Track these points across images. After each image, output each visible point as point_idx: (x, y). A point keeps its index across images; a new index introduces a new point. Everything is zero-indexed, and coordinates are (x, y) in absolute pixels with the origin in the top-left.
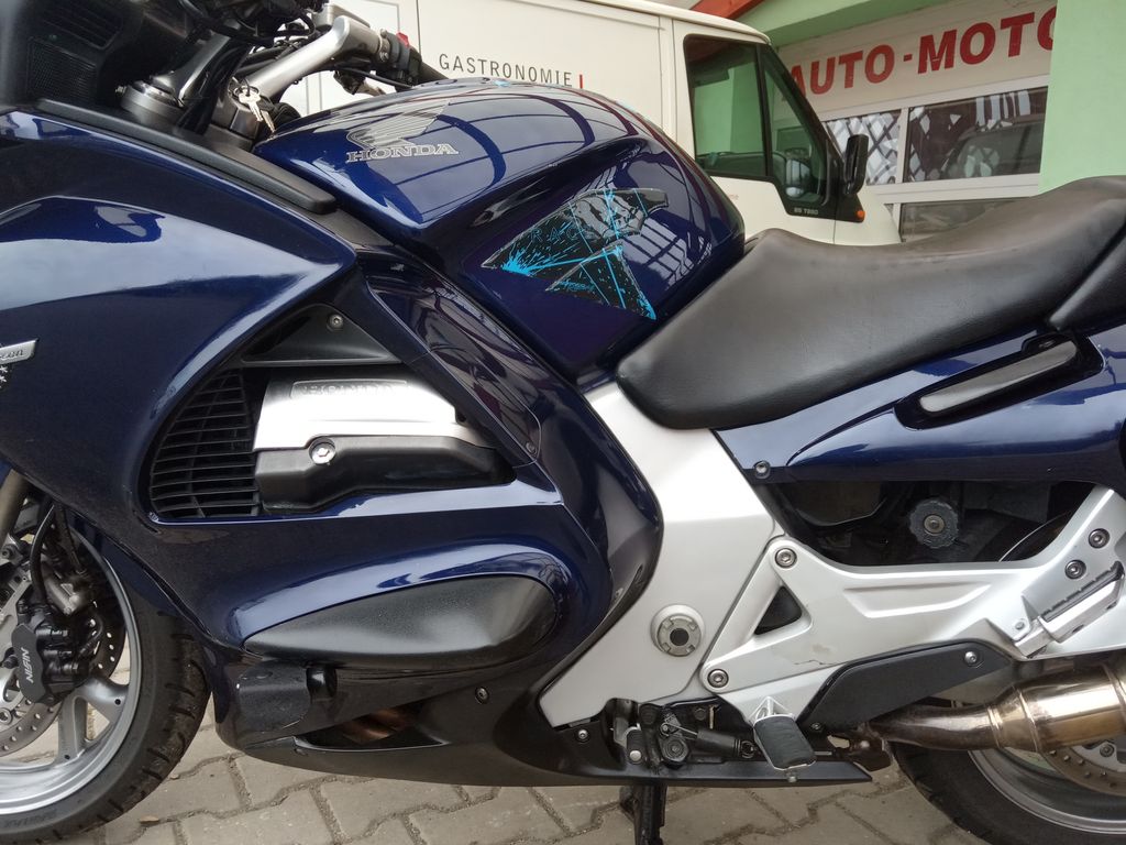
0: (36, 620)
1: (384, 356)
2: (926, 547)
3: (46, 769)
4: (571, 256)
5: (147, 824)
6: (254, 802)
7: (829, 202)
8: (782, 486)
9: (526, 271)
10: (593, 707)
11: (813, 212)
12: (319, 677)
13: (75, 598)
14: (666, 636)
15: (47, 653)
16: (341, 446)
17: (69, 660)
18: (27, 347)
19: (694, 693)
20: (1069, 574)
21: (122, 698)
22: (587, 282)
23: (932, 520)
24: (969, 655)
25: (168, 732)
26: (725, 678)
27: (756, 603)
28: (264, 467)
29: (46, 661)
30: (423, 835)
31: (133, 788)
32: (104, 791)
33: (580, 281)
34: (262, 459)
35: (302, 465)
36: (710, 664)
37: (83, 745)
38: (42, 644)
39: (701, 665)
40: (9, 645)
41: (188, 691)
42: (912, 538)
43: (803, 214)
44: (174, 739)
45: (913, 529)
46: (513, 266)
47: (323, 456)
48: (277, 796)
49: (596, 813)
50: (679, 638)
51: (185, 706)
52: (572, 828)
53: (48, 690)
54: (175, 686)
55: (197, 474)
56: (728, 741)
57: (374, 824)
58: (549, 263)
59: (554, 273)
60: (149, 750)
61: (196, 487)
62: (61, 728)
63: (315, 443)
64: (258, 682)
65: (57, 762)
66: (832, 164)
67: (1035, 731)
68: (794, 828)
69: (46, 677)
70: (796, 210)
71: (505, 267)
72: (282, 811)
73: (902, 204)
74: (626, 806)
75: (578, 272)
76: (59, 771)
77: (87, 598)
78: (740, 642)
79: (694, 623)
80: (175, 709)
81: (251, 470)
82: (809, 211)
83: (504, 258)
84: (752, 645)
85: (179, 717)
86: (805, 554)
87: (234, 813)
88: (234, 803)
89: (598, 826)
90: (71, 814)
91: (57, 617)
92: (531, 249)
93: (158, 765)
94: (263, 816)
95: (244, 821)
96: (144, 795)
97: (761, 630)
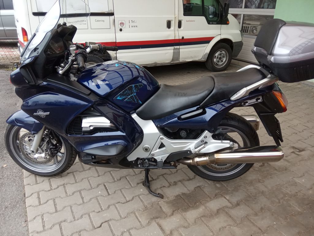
0: (50, 145)
1: (99, 114)
2: (182, 137)
3: (52, 165)
4: (127, 96)
5: (68, 173)
6: (85, 169)
7: (219, 21)
8: (162, 128)
9: (120, 99)
10: (135, 159)
11: (215, 23)
12: (93, 157)
13: (55, 142)
14: (144, 149)
15: (52, 150)
16: (94, 126)
17: (55, 151)
18: (48, 113)
19: (150, 157)
20: (201, 142)
21: (63, 155)
22: (130, 99)
23: (183, 133)
24: (189, 152)
25: (71, 161)
26: (154, 155)
27: (158, 144)
28: (83, 129)
29: (52, 151)
30: (113, 175)
31: (66, 168)
32: (62, 169)
33: (129, 99)
34: (83, 128)
35: (88, 129)
36: (152, 153)
37: (57, 162)
38: (51, 149)
39: (150, 153)
40: (46, 148)
41: (74, 155)
42: (180, 136)
43: (212, 24)
44: (72, 161)
45: (181, 134)
46: (118, 98)
47: (92, 128)
48: (89, 168)
49: (141, 171)
50: (146, 150)
51: (73, 157)
52: (137, 173)
53: (52, 155)
54: (72, 154)
55: (74, 129)
56: (154, 164)
57: (105, 173)
58: (124, 97)
59: (125, 98)
60: (68, 163)
61: (74, 130)
62: (54, 159)
63: (90, 126)
64: (85, 158)
65: (53, 164)
66: (221, 10)
67: (196, 163)
68: (173, 174)
69: (52, 153)
70: (210, 23)
71: (117, 98)
72: (90, 171)
73: (244, 14)
74: (144, 170)
75: (128, 98)
76: (54, 166)
77: (57, 142)
78: (156, 150)
79: (149, 147)
80: (72, 157)
81: (82, 129)
82: (214, 23)
83: (117, 97)
84: (158, 150)
85: (73, 158)
86: (165, 138)
87: (82, 171)
88: (82, 170)
89: (141, 173)
90: (57, 172)
91: (53, 145)
92: (121, 95)
93: (70, 165)
94: (87, 172)
95: (84, 173)
96: (68, 169)
97: (160, 148)
